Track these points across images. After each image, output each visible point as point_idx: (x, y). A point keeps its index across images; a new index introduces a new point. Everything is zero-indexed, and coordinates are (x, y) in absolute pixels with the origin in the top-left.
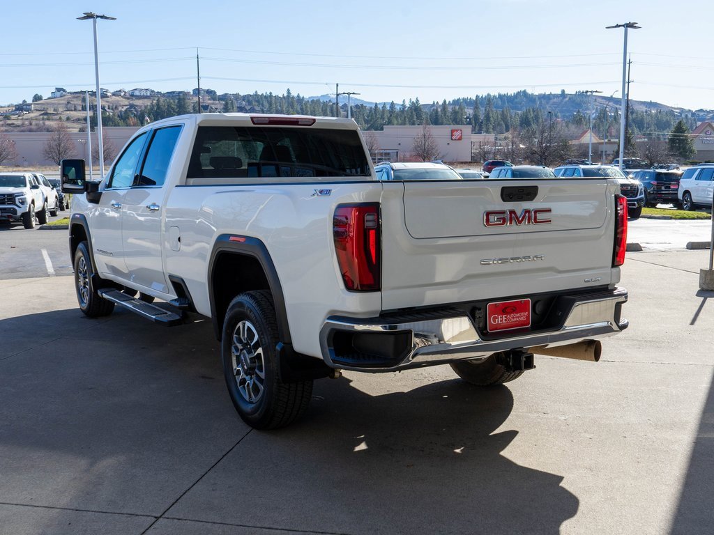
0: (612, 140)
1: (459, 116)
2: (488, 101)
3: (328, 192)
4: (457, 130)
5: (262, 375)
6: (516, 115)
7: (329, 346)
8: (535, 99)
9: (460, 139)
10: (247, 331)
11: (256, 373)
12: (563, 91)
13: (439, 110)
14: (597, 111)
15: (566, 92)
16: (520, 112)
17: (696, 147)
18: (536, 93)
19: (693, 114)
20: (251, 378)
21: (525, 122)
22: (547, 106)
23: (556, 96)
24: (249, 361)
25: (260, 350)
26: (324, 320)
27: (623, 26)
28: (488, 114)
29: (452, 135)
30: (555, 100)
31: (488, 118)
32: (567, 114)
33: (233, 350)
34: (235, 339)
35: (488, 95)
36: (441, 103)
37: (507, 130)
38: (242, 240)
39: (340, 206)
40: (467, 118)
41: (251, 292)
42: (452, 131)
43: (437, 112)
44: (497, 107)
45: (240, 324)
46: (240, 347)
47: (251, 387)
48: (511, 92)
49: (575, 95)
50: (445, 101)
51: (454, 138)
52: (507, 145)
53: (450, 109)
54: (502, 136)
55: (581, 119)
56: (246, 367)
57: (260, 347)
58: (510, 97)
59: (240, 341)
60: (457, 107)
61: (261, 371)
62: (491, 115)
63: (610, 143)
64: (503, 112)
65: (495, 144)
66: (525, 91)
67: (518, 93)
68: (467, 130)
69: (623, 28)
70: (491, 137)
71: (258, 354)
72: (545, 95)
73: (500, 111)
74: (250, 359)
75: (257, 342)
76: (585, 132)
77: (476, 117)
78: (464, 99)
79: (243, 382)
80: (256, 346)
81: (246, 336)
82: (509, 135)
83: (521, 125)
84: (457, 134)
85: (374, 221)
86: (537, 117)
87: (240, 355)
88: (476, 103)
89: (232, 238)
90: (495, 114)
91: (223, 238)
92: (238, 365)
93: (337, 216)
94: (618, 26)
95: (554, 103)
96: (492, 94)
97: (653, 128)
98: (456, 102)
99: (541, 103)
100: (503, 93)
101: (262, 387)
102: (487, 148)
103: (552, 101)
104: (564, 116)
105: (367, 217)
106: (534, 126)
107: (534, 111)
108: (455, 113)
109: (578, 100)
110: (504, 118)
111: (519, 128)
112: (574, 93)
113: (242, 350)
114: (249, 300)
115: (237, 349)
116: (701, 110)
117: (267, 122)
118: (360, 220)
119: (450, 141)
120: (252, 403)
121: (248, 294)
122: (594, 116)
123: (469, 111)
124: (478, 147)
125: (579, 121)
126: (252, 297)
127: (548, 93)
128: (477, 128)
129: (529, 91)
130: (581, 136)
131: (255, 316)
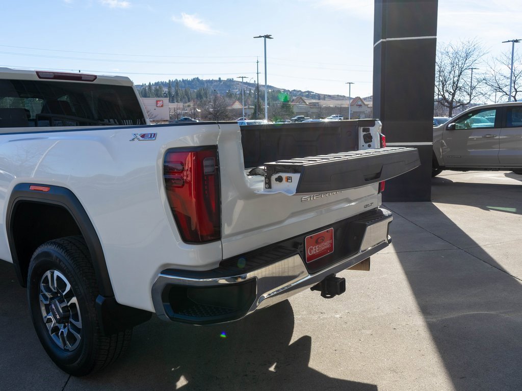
0: (250, 107)
1: (159, 92)
2: (176, 83)
3: (153, 136)
4: (160, 101)
5: (79, 324)
6: (193, 92)
7: (163, 301)
8: (204, 83)
9: (162, 106)
10: (57, 280)
11: (71, 323)
12: (220, 78)
13: (147, 88)
14: (239, 90)
15: (222, 79)
16: (196, 90)
17: (295, 110)
18: (204, 79)
19: (290, 92)
20: (65, 327)
21: (199, 96)
22: (211, 87)
23: (216, 81)
24: (61, 311)
25: (74, 300)
26: (156, 274)
27: (263, 37)
28: (177, 91)
29: (157, 104)
30: (215, 83)
31: (177, 93)
32: (223, 92)
33: (41, 298)
34: (42, 288)
35: (176, 80)
36: (147, 84)
37: (189, 101)
38: (45, 189)
39: (170, 152)
40: (164, 94)
41: (58, 240)
42: (157, 101)
43: (145, 90)
44: (182, 87)
45: (48, 273)
46: (49, 295)
47: (65, 335)
48: (190, 78)
49: (227, 81)
50: (150, 83)
51: (158, 105)
52: (191, 110)
53: (153, 88)
54: (187, 104)
55: (231, 95)
56: (58, 317)
57: (73, 296)
58: (189, 81)
59: (49, 290)
60: (158, 87)
61: (78, 320)
62: (179, 92)
63: (249, 108)
64: (186, 90)
65: (184, 109)
66: (198, 78)
67: (194, 79)
68: (166, 100)
69: (263, 38)
70: (181, 105)
71: (72, 304)
72: (209, 80)
73: (184, 89)
74: (63, 308)
75: (70, 291)
76: (234, 103)
77: (170, 93)
78: (161, 82)
79: (56, 329)
80: (70, 295)
81: (56, 286)
82: (191, 104)
83: (197, 98)
84: (160, 104)
85: (212, 166)
86: (206, 94)
87: (50, 304)
88: (170, 85)
89: (32, 188)
90: (181, 91)
91: (20, 188)
92: (48, 313)
93: (169, 162)
94: (260, 37)
95: (215, 86)
96: (178, 80)
97: (270, 100)
98: (157, 84)
99: (207, 85)
100: (185, 79)
101: (78, 336)
102: (179, 111)
103: (213, 84)
104: (221, 93)
105: (206, 163)
106: (205, 99)
107: (204, 90)
108: (157, 90)
109: (228, 83)
110: (187, 94)
111: (196, 100)
112: (226, 79)
113: (51, 299)
114: (56, 249)
115: (46, 298)
116: (294, 90)
117: (52, 76)
118: (198, 166)
119: (156, 108)
120: (68, 350)
121: (55, 243)
122: (238, 93)
123: (166, 90)
124: (173, 111)
125: (230, 95)
126: (60, 245)
127: (211, 79)
128: (171, 99)
129: (201, 78)
130: (233, 105)
131: (66, 266)
